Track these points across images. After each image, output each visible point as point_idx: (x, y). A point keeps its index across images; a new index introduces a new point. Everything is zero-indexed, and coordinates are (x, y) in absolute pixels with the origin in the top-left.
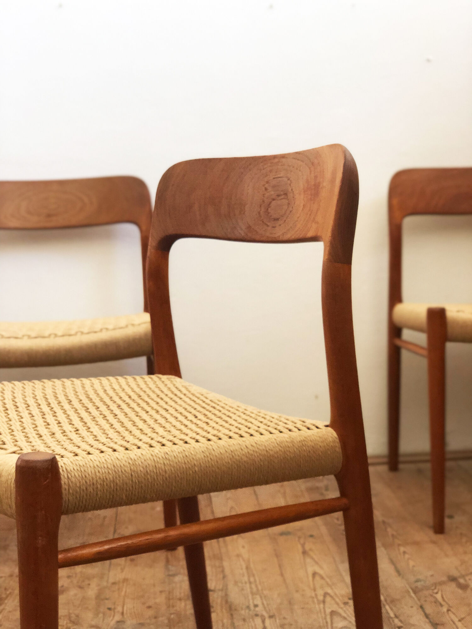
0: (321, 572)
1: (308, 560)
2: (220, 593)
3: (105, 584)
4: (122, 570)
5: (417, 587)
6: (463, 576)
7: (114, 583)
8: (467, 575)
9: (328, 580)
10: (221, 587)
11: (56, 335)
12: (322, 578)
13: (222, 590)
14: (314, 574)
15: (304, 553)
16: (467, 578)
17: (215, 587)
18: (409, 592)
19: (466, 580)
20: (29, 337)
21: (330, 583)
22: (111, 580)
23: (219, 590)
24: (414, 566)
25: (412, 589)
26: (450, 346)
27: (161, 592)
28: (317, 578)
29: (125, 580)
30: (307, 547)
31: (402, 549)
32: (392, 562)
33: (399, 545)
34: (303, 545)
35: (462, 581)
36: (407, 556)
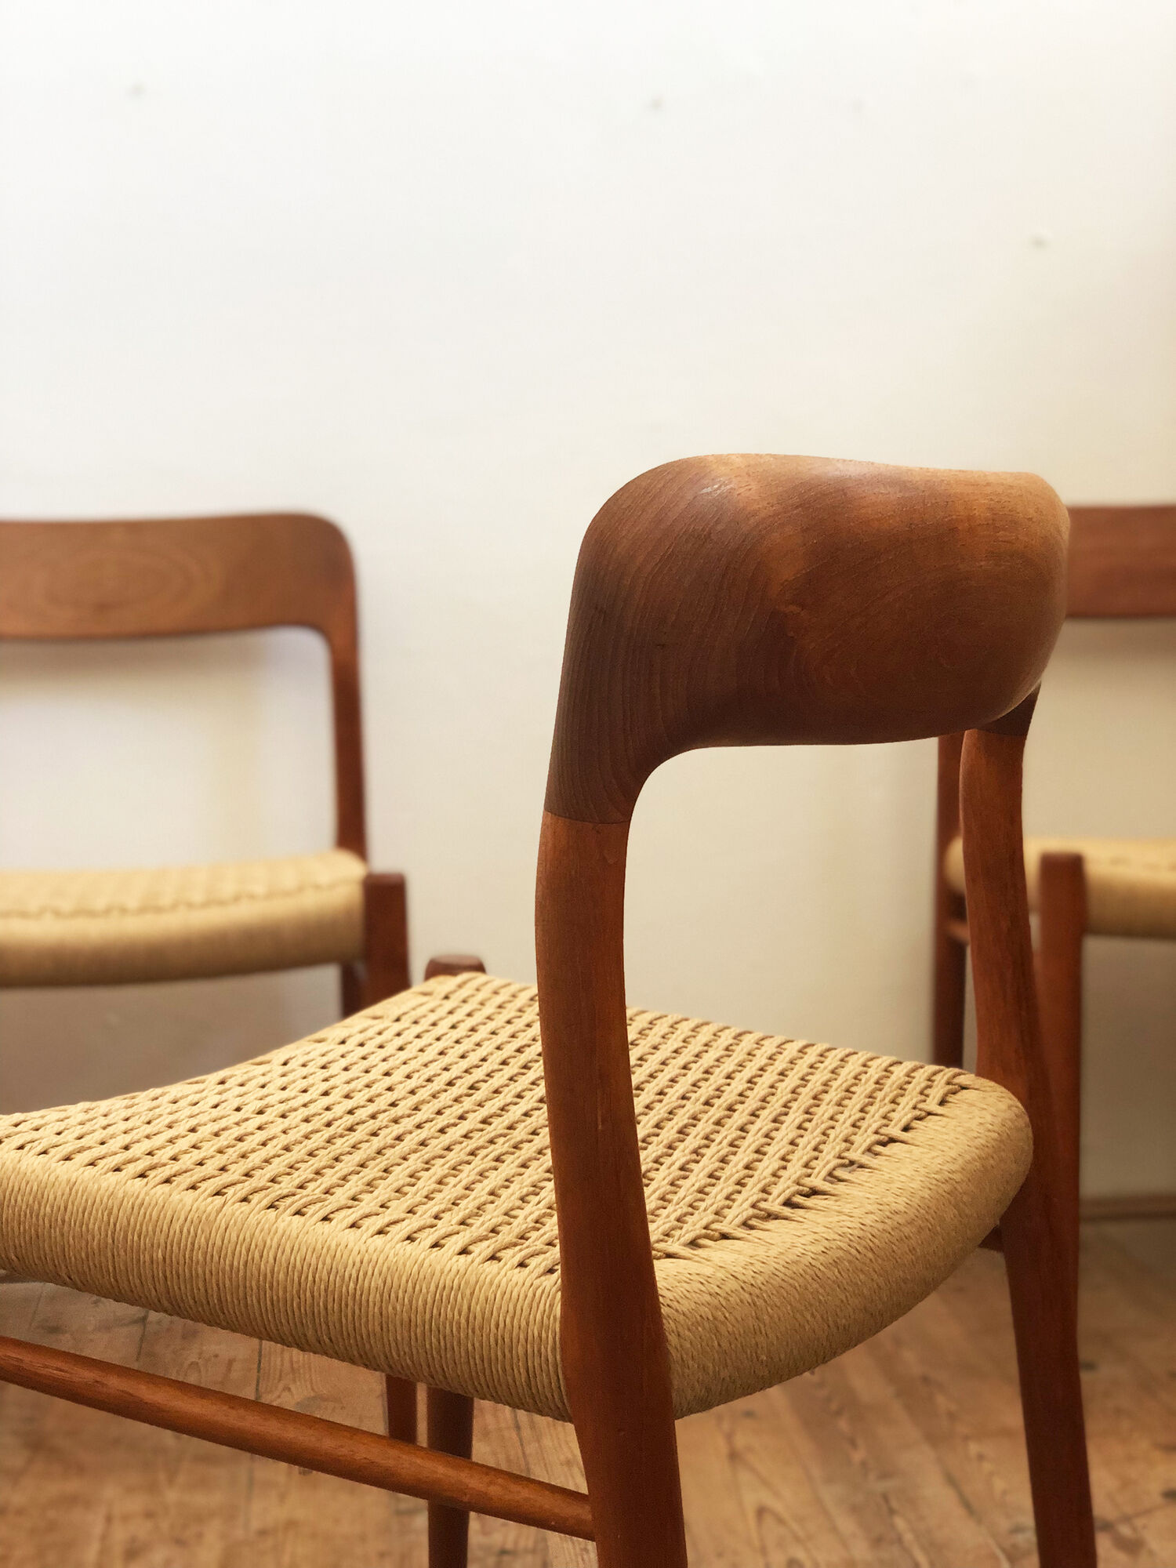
0: (778, 1506)
1: (744, 1476)
2: (529, 1558)
3: (239, 1533)
4: (282, 1498)
5: (1014, 1546)
6: (1127, 1519)
7: (263, 1533)
8: (1138, 1515)
9: (795, 1526)
10: (530, 1544)
11: (124, 911)
12: (781, 1521)
13: (534, 1551)
14: (761, 1512)
15: (734, 1456)
16: (1139, 1522)
17: (516, 1543)
18: (996, 1559)
19: (1135, 1529)
20: (58, 914)
21: (801, 1534)
22: (256, 1524)
23: (526, 1551)
24: (1005, 1492)
25: (1004, 1550)
26: (1096, 949)
27: (382, 1555)
28: (769, 1520)
29: (291, 1525)
30: (741, 1441)
31: (974, 1448)
32: (951, 1481)
33: (966, 1438)
34: (729, 1437)
35: (1125, 1530)
36: (987, 1466)
